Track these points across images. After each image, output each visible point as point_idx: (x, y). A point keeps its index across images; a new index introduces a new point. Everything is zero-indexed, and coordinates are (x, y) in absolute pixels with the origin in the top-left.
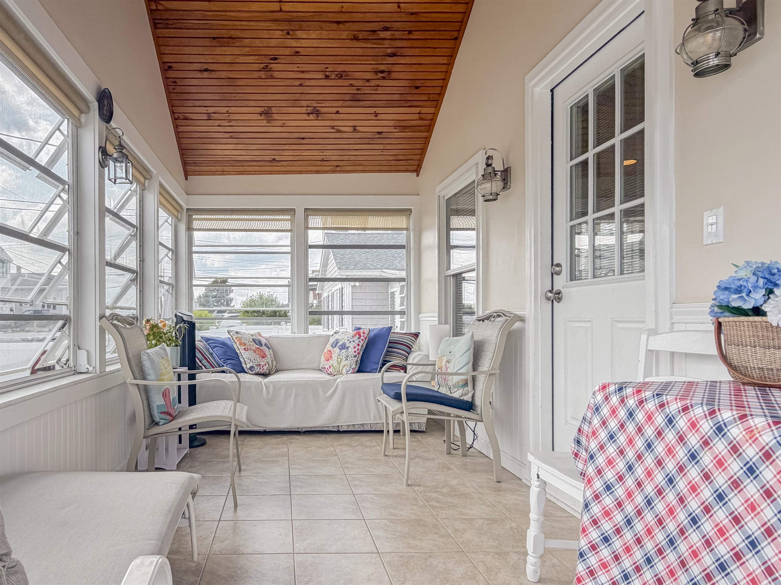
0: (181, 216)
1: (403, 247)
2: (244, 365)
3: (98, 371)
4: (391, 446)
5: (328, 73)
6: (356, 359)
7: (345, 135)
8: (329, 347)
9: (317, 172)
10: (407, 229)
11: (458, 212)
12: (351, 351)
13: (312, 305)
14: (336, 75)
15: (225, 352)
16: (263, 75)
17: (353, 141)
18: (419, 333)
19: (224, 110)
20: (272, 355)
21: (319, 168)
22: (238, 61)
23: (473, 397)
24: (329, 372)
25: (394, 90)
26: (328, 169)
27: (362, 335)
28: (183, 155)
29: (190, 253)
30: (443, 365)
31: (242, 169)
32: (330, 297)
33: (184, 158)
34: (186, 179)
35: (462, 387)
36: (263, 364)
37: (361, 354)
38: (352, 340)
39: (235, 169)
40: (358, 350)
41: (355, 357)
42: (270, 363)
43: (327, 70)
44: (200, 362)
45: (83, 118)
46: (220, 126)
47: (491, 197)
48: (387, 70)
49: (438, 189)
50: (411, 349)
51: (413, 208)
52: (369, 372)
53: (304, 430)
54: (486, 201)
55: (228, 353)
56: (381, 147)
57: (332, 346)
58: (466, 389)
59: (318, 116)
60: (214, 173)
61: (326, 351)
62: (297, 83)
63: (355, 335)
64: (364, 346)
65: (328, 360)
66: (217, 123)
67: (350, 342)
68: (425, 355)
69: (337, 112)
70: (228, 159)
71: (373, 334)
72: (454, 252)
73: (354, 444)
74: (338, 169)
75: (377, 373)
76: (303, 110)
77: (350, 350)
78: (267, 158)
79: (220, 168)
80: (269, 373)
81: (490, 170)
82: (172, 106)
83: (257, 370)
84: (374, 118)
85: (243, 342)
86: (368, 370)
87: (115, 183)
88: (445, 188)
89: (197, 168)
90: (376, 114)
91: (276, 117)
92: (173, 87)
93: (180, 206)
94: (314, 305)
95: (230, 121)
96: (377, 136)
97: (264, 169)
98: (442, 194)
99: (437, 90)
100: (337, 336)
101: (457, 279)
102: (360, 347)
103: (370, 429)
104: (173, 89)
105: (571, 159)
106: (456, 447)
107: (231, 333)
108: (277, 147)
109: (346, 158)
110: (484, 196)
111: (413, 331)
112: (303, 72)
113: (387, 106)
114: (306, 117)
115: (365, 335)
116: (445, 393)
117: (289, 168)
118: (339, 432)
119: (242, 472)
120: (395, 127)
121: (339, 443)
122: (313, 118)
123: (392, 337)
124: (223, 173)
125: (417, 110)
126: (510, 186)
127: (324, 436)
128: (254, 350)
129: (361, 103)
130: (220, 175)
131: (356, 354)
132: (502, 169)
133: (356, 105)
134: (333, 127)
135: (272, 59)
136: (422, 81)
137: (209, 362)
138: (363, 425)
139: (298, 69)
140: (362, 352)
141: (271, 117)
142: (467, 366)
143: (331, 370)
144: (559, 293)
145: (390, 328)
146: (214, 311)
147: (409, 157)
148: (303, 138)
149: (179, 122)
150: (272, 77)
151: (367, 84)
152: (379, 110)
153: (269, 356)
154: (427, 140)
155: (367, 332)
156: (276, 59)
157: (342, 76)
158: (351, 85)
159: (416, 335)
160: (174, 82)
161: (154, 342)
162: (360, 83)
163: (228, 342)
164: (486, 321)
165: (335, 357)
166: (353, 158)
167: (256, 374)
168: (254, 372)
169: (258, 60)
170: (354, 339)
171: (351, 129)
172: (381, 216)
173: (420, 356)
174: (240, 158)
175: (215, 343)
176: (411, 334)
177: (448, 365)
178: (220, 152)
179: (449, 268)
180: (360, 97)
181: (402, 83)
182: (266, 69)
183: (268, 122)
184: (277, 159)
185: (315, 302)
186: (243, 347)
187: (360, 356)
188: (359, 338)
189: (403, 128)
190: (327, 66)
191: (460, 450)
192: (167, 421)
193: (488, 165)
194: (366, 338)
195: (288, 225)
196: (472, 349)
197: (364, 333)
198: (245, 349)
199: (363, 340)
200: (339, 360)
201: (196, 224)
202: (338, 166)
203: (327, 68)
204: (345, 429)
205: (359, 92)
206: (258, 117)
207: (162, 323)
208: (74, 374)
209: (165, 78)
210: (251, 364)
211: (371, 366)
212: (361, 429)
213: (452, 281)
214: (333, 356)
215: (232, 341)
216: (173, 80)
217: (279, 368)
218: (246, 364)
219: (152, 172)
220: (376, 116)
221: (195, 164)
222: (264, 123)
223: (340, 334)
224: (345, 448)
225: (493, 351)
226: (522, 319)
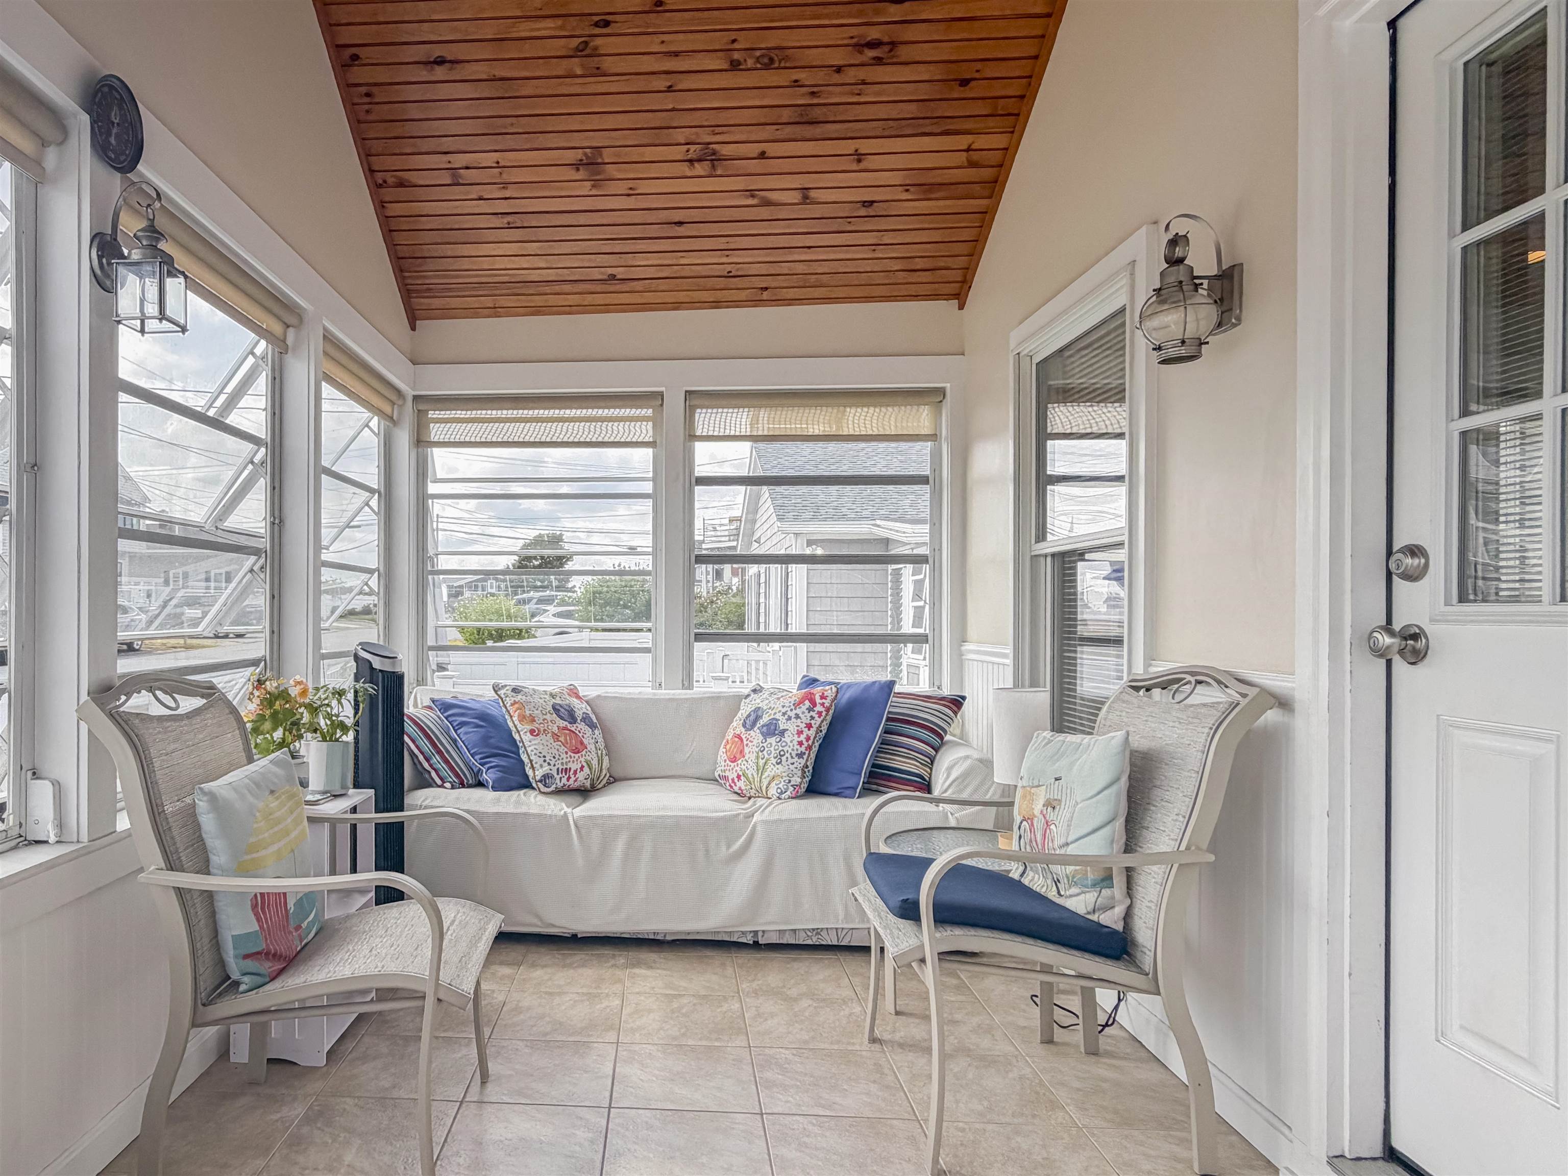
0: (400, 414)
1: (923, 480)
2: (530, 773)
3: (84, 837)
4: (888, 1005)
5: (736, 56)
6: (803, 761)
7: (783, 213)
8: (736, 726)
9: (716, 304)
10: (933, 437)
11: (1067, 395)
12: (791, 739)
13: (730, 588)
14: (758, 60)
15: (485, 739)
16: (576, 65)
17: (802, 226)
18: (964, 698)
19: (488, 159)
20: (601, 744)
21: (719, 295)
22: (514, 35)
23: (1128, 916)
24: (736, 789)
25: (907, 92)
26: (743, 295)
27: (818, 700)
28: (402, 271)
29: (422, 500)
30: (1037, 812)
31: (539, 300)
32: (763, 576)
33: (404, 278)
34: (413, 328)
35: (1094, 885)
36: (574, 766)
37: (815, 749)
38: (792, 714)
39: (523, 301)
40: (808, 739)
41: (800, 755)
42: (595, 763)
43: (736, 46)
44: (427, 760)
45: (51, 158)
46: (481, 199)
47: (1183, 351)
48: (886, 39)
49: (1015, 336)
50: (942, 738)
51: (948, 385)
52: (836, 795)
53: (669, 938)
54: (1164, 362)
55: (492, 741)
56: (870, 239)
57: (744, 726)
58: (1106, 892)
59: (713, 167)
60: (474, 313)
61: (730, 735)
62: (661, 83)
63: (801, 702)
64: (824, 728)
65: (734, 760)
66: (475, 192)
67: (789, 718)
68: (981, 761)
69: (762, 155)
70: (506, 279)
71: (847, 696)
72: (1057, 495)
73: (793, 992)
74: (766, 295)
75: (855, 800)
76: (678, 152)
77: (787, 738)
78: (596, 274)
79: (488, 301)
80: (593, 786)
81: (1180, 273)
82: (366, 155)
83: (560, 782)
84: (854, 167)
85: (528, 713)
86: (833, 789)
87: (142, 331)
88: (1033, 335)
89: (436, 303)
90: (859, 157)
91: (611, 171)
92: (366, 107)
93: (398, 392)
94: (734, 588)
95: (505, 185)
96: (863, 212)
97: (589, 299)
98: (1026, 350)
99: (1014, 89)
100: (757, 701)
101: (1064, 562)
102: (812, 733)
103: (835, 943)
104: (368, 111)
105: (1465, 227)
106: (1068, 1020)
107: (502, 692)
108: (618, 247)
109: (785, 268)
110: (1159, 348)
111: (947, 691)
112: (676, 54)
113: (886, 133)
114: (685, 169)
115: (827, 703)
116: (1043, 891)
117: (649, 297)
118: (756, 945)
119: (490, 1087)
120: (906, 187)
121: (755, 985)
122: (703, 173)
123: (895, 706)
124: (495, 312)
125: (963, 141)
126: (1239, 319)
127: (717, 957)
128: (554, 734)
129: (818, 130)
130: (489, 317)
131: (803, 749)
132: (1214, 271)
133: (808, 136)
134: (751, 193)
135: (596, 25)
136: (979, 65)
137: (446, 762)
138: (817, 931)
139: (664, 48)
140: (817, 744)
141: (599, 173)
142: (1108, 828)
143: (741, 784)
144: (1412, 635)
145: (892, 684)
146: (530, 600)
147: (941, 263)
148: (680, 223)
149: (388, 194)
150: (599, 72)
151: (837, 79)
152: (865, 146)
153: (591, 747)
154: (986, 218)
155: (830, 692)
156: (607, 24)
157: (772, 60)
158: (796, 83)
159: (957, 703)
160: (368, 95)
161: (278, 734)
162: (819, 77)
163: (494, 712)
164: (1156, 692)
165: (750, 752)
166: (800, 268)
167: (561, 792)
168: (552, 788)
169: (562, 28)
170: (798, 711)
171: (795, 197)
172: (868, 406)
173: (968, 763)
174: (535, 275)
175: (462, 715)
176: (943, 699)
177: (1051, 815)
178: (486, 263)
179: (1041, 535)
180: (817, 113)
181: (923, 73)
182: (583, 50)
183: (593, 186)
184: (619, 277)
185: (735, 580)
186: (529, 727)
187: (813, 756)
188: (810, 710)
189: (928, 189)
190: (733, 35)
191: (1080, 1027)
192: (259, 980)
193: (1174, 261)
194: (828, 710)
195: (645, 431)
196: (1124, 780)
197: (823, 697)
198: (532, 732)
199: (820, 714)
200: (761, 762)
201: (436, 432)
202: (766, 289)
203: (734, 41)
204: (774, 939)
205: (815, 101)
206: (572, 174)
207: (298, 687)
208: (15, 848)
209: (346, 87)
210: (546, 769)
211: (839, 779)
212: (814, 941)
213: (1047, 569)
214: (747, 750)
215: (504, 710)
216: (363, 90)
217: (618, 773)
218: (533, 767)
219: (299, 306)
220: (859, 161)
221: (429, 291)
222: (586, 188)
223: (766, 694)
224: (769, 1006)
225: (1191, 790)
226: (1284, 703)
